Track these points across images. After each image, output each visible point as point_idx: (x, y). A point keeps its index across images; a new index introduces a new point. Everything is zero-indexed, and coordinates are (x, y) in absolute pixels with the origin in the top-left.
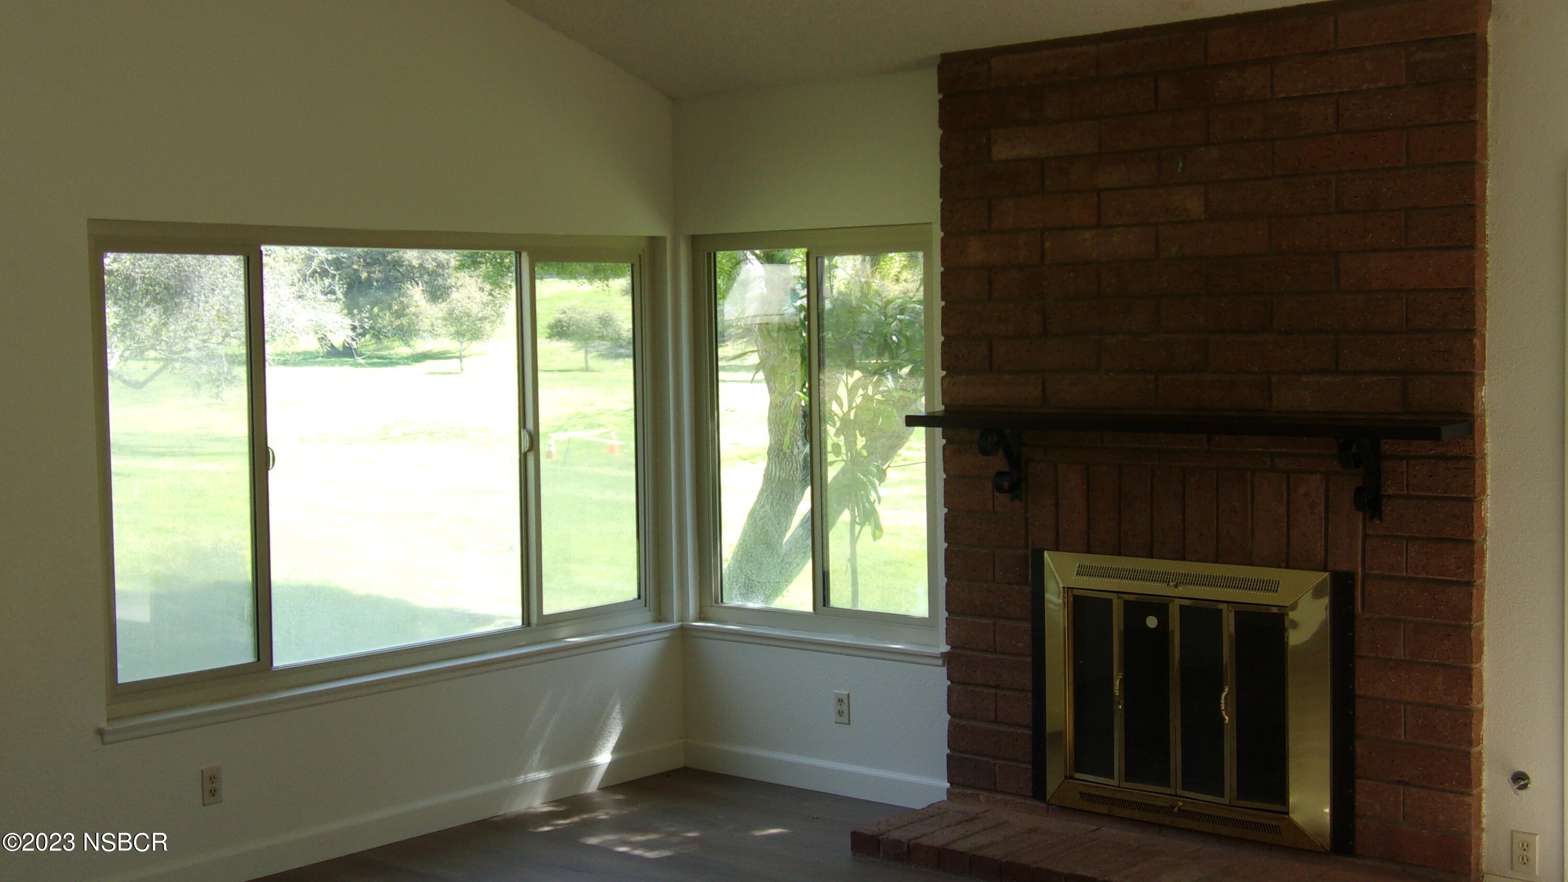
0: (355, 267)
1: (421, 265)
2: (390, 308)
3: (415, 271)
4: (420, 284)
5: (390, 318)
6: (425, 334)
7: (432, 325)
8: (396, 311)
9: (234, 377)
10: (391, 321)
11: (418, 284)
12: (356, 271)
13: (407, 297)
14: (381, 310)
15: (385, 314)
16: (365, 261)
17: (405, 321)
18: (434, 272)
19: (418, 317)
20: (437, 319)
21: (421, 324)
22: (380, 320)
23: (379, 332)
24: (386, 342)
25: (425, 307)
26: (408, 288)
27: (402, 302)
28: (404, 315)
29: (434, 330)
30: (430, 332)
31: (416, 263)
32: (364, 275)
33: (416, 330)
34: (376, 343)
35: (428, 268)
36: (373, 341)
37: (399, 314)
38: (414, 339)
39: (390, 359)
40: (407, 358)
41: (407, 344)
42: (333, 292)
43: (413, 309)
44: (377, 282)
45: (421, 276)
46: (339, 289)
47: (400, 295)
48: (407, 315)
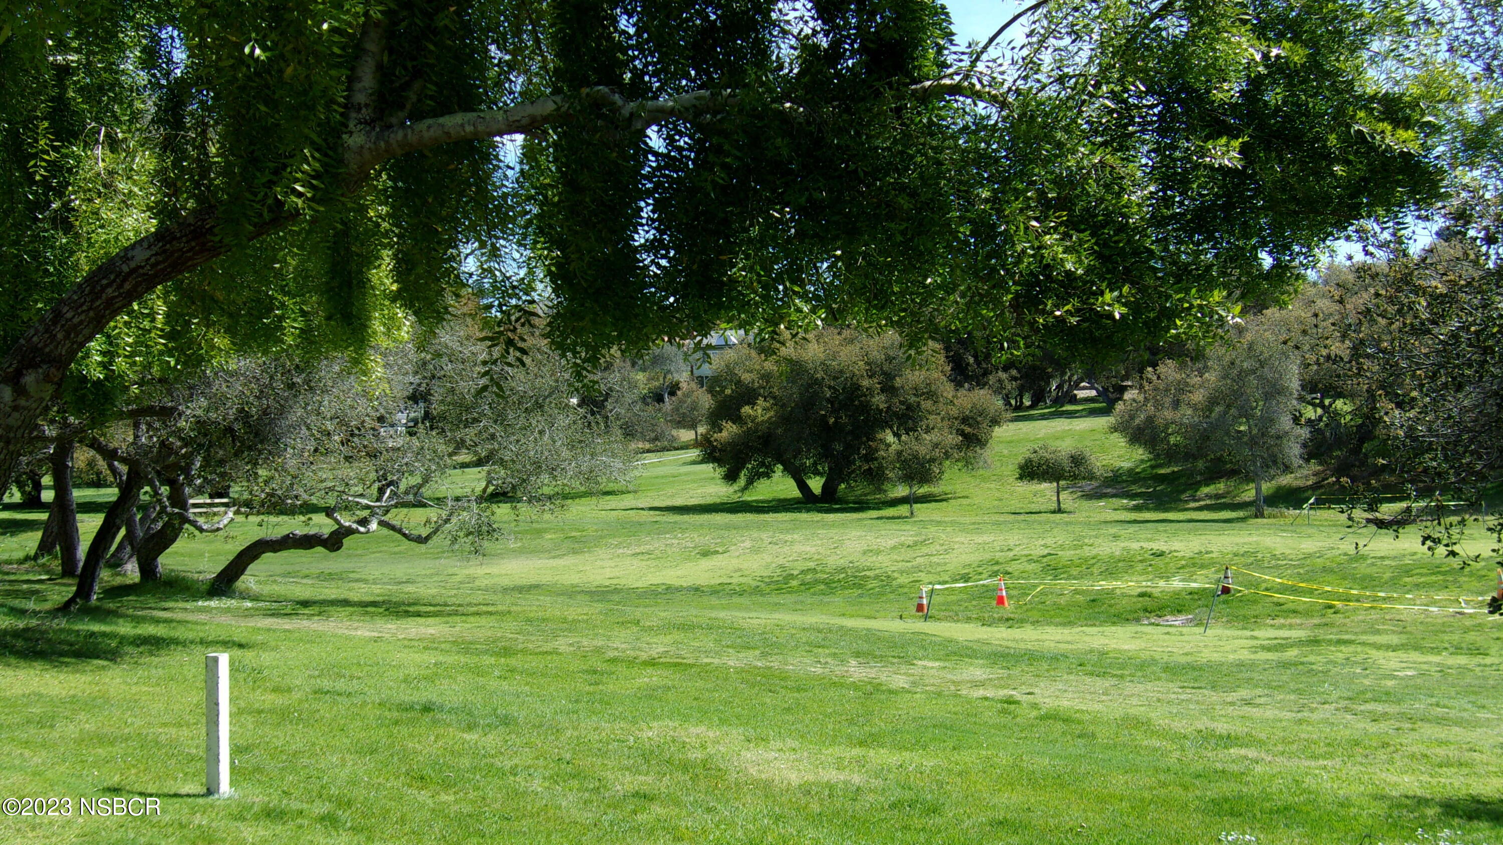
0: (823, 412)
2: (859, 452)
3: (883, 416)
8: (865, 455)
11: (889, 427)
13: (878, 440)
16: (832, 406)
18: (903, 414)
26: (881, 432)
27: (871, 446)
28: (873, 459)
32: (832, 420)
33: (886, 475)
35: (896, 411)
37: (868, 459)
44: (845, 427)
47: (869, 439)
48: (876, 459)
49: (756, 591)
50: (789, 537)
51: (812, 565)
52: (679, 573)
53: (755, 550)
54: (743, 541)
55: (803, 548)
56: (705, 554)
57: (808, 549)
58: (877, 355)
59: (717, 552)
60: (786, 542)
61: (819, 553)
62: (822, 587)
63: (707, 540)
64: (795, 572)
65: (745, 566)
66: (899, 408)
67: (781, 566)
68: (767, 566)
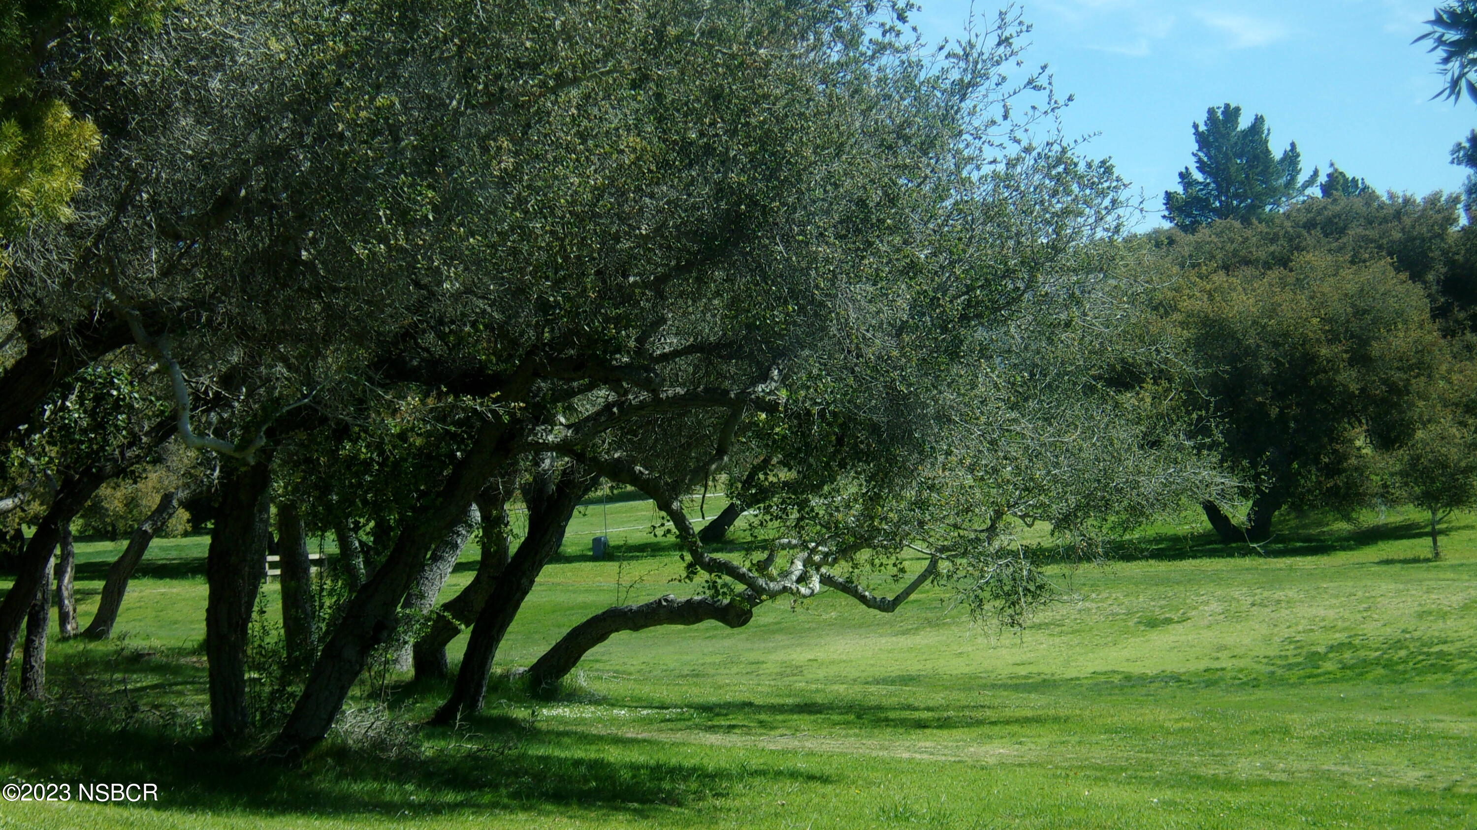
0: (1260, 399)
1: (1363, 390)
2: (1317, 461)
3: (1354, 402)
4: (1364, 421)
5: (1317, 476)
6: (1374, 500)
7: (1385, 486)
8: (1326, 465)
9: (1040, 587)
10: (1320, 482)
11: (1360, 422)
12: (1262, 405)
13: (1343, 442)
14: (1303, 465)
15: (1309, 472)
16: (1274, 389)
17: (1340, 481)
18: (1383, 400)
19: (1361, 475)
20: (1392, 475)
21: (1367, 484)
22: (1303, 481)
23: (1302, 500)
24: (1313, 515)
25: (1373, 457)
26: (1345, 429)
27: (1335, 451)
28: (1339, 472)
29: (1388, 492)
30: (1382, 496)
31: (1354, 387)
32: (1274, 412)
33: (1360, 494)
34: (1297, 517)
35: (1375, 395)
36: (1293, 515)
37: (1332, 470)
38: (1358, 508)
39: (1321, 541)
40: (1347, 539)
41: (1348, 518)
42: (1206, 431)
43: (1353, 461)
44: (1296, 421)
45: (1365, 408)
46: (1217, 427)
47: (1332, 440)
48: (1345, 470)
49: (1274, 681)
50: (1279, 594)
51: (1341, 637)
52: (1125, 653)
53: (1234, 616)
54: (1207, 603)
55: (1313, 611)
56: (1152, 624)
57: (1322, 612)
58: (1338, 308)
59: (1168, 621)
60: (1279, 602)
61: (1344, 620)
62: (1380, 671)
63: (1143, 601)
64: (1322, 649)
65: (1229, 640)
66: (1379, 391)
67: (1290, 640)
68: (1267, 640)
